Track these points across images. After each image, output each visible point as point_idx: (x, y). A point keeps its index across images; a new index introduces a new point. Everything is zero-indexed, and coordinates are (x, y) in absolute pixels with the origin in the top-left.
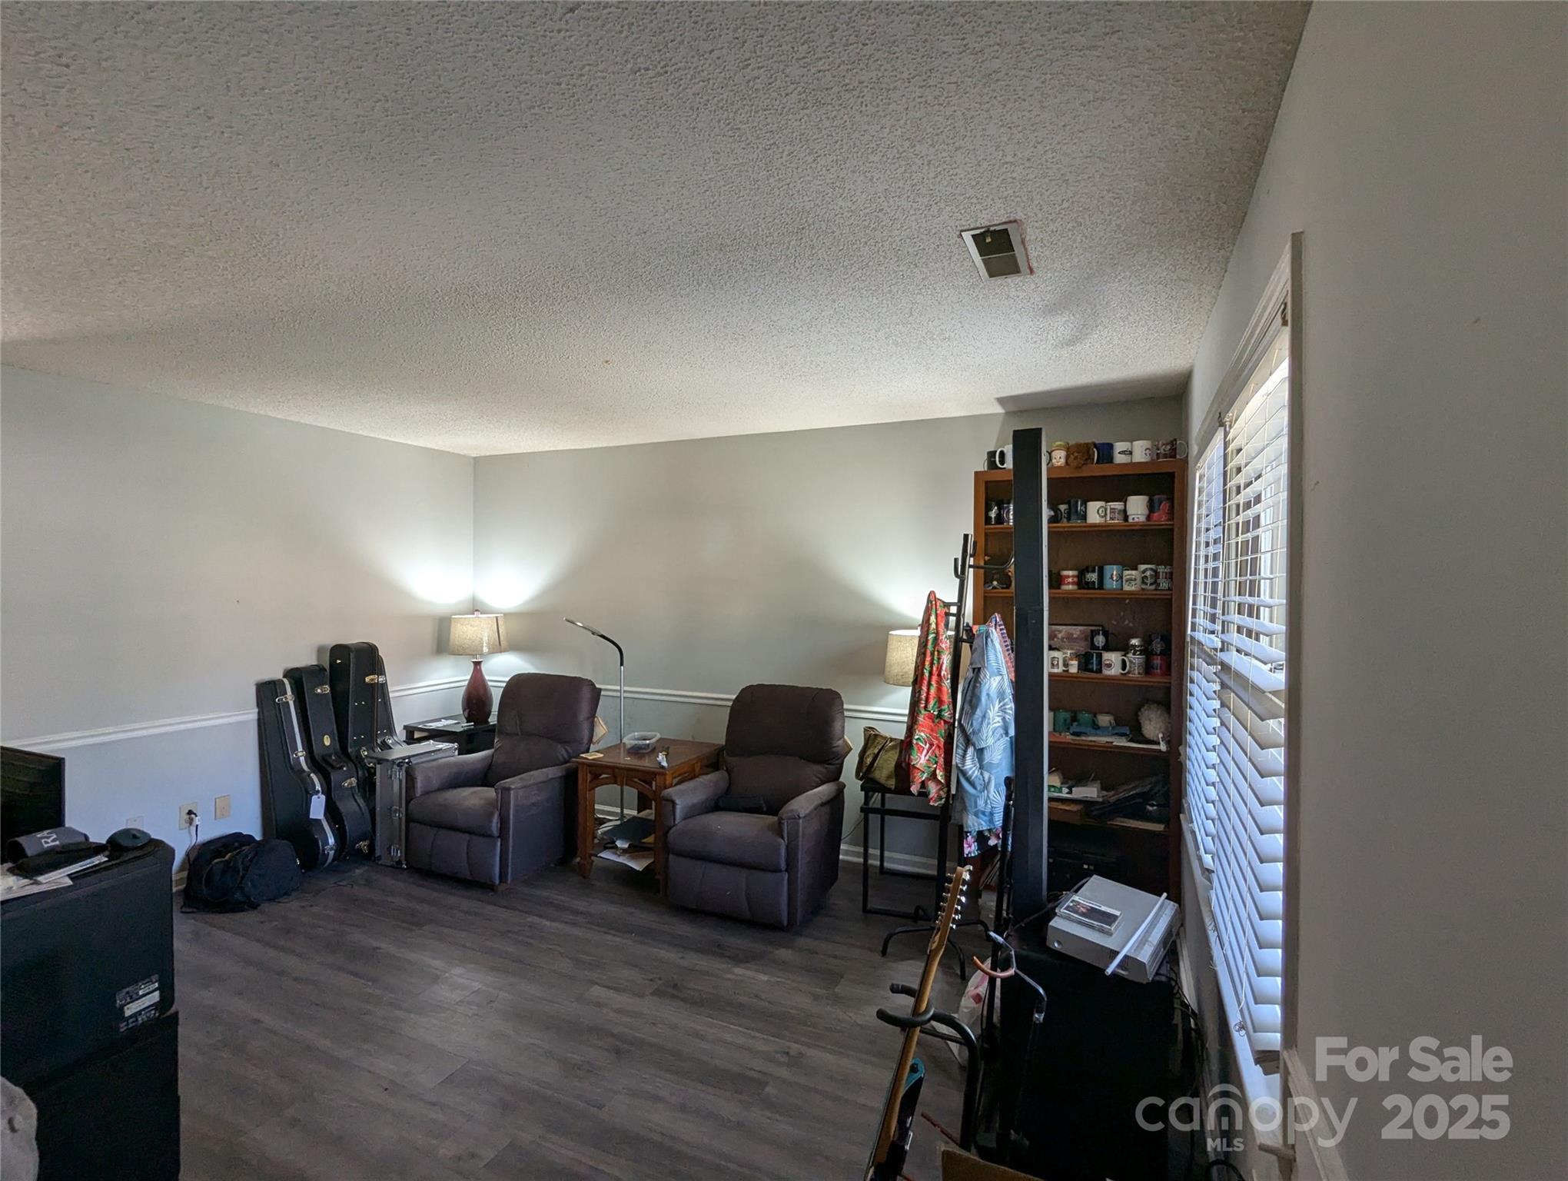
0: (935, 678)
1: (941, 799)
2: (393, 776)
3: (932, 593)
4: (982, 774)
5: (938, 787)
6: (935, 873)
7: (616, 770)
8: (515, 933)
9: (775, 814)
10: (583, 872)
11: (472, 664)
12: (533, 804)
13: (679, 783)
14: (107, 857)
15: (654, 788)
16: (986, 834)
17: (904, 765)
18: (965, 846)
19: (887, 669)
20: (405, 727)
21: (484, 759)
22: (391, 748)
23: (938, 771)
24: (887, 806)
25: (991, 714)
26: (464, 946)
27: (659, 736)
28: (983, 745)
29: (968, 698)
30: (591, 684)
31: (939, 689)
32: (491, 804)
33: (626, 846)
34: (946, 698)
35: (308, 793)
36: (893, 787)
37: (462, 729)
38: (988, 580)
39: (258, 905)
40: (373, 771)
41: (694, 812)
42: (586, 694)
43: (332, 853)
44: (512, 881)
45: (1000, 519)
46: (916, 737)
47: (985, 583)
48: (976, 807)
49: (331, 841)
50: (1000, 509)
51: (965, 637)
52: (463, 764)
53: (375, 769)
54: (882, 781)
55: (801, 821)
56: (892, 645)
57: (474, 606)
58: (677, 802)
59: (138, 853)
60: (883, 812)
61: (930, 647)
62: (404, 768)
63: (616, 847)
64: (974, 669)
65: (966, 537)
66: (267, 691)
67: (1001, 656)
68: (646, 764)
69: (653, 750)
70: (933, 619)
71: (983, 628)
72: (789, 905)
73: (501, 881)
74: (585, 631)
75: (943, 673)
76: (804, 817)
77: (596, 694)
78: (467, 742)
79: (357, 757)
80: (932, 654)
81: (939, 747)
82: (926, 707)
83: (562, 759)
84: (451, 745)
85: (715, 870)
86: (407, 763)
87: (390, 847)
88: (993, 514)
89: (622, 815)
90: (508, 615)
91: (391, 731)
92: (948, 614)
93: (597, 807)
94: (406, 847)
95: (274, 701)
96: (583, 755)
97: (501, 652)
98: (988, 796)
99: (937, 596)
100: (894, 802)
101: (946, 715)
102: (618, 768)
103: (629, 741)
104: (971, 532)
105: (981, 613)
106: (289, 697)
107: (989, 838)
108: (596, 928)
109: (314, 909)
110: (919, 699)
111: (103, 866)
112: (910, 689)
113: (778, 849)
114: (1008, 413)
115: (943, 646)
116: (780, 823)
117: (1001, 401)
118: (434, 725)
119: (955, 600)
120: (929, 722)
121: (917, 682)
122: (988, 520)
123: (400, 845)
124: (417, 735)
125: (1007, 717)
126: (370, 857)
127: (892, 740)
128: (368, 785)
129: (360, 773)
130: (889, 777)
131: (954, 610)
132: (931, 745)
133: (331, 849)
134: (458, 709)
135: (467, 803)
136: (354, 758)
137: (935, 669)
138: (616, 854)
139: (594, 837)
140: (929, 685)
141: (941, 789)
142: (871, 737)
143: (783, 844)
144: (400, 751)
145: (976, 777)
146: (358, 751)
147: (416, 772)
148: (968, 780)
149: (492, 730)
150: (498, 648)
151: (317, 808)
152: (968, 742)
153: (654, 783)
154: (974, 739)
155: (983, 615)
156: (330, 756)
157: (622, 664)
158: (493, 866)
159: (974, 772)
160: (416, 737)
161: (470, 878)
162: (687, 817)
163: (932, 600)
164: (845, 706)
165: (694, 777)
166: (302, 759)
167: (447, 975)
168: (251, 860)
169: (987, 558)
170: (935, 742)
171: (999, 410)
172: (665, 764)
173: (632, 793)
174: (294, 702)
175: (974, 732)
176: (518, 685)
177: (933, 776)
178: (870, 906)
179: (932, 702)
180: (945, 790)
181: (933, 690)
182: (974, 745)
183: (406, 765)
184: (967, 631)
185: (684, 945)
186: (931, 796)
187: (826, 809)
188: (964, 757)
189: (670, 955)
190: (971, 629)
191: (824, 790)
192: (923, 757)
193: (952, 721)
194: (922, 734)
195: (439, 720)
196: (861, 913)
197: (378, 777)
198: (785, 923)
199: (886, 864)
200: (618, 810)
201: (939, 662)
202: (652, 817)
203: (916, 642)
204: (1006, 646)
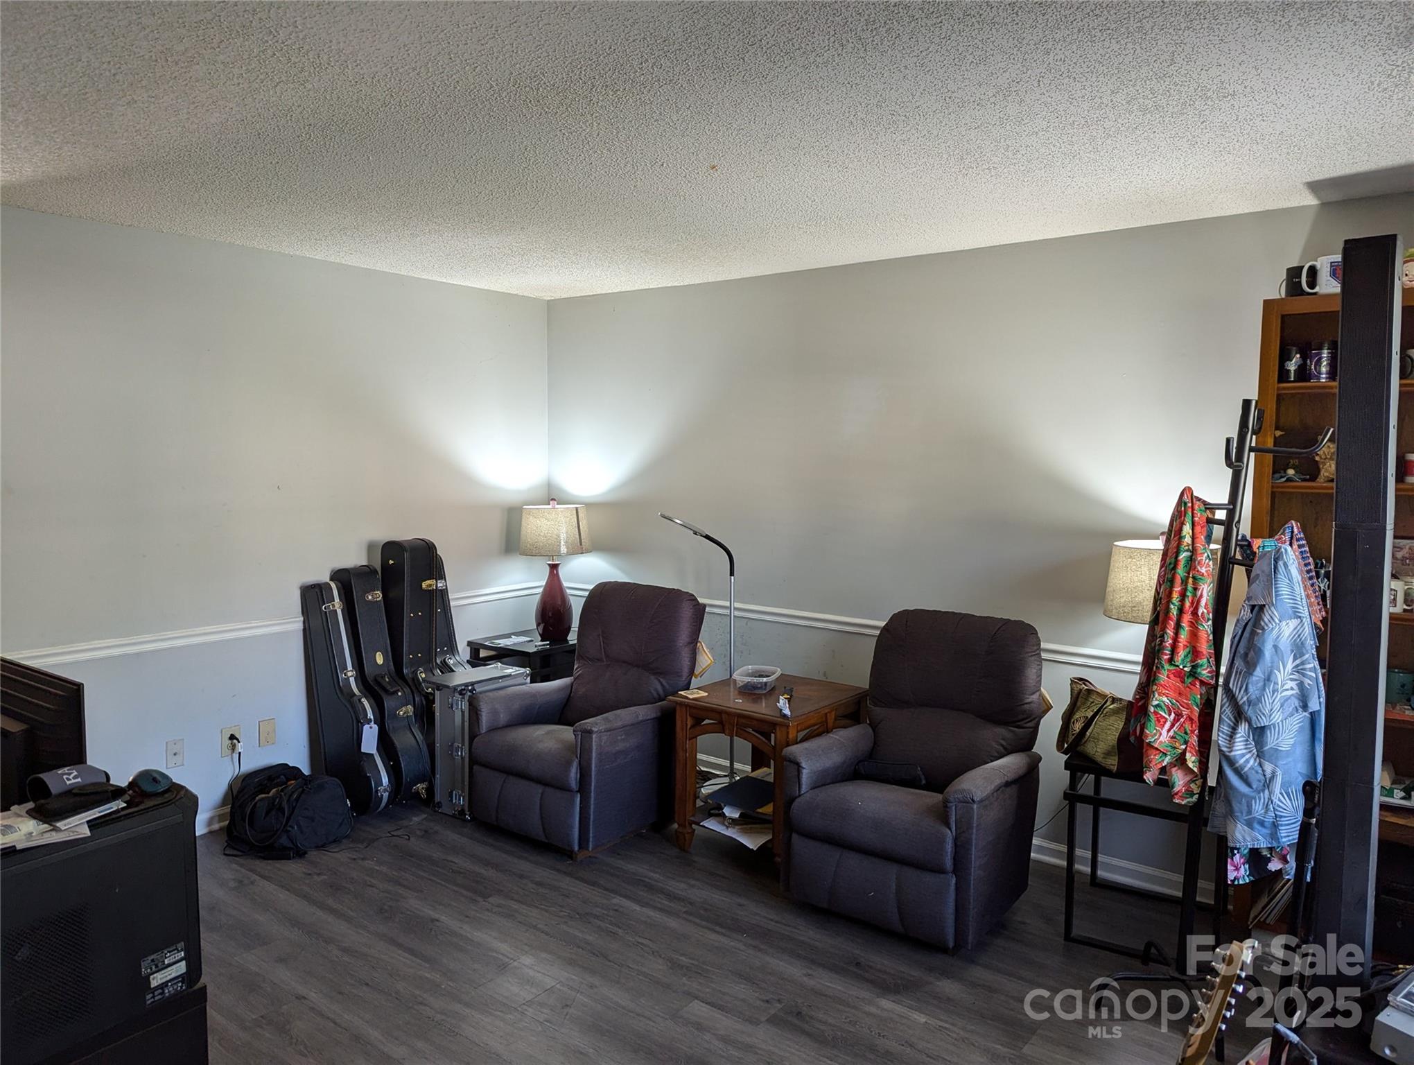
0: (1187, 618)
1: (1192, 794)
2: (455, 706)
3: (1187, 491)
4: (1260, 765)
5: (1188, 778)
6: (1180, 894)
7: (724, 716)
8: (597, 917)
9: (941, 792)
10: (681, 844)
11: (548, 568)
12: (619, 752)
13: (804, 740)
14: (125, 802)
15: (773, 743)
16: (1265, 853)
17: (1132, 739)
18: (1230, 867)
19: (1109, 597)
20: (470, 644)
21: (560, 689)
22: (453, 671)
23: (1188, 755)
24: (1104, 794)
25: (1279, 677)
26: (535, 927)
27: (779, 672)
28: (1264, 722)
29: (1241, 650)
30: (692, 598)
31: (1194, 635)
32: (571, 748)
33: (736, 815)
34: (1205, 647)
35: (359, 722)
36: (1115, 769)
37: (535, 650)
38: (1279, 467)
39: (306, 853)
40: (431, 698)
41: (828, 779)
42: (686, 612)
43: (386, 795)
44: (595, 847)
45: (1304, 374)
46: (1155, 703)
47: (1274, 473)
48: (1249, 812)
49: (385, 780)
50: (1304, 357)
51: (1238, 556)
52: (533, 695)
53: (433, 695)
54: (1099, 757)
55: (975, 806)
56: (1118, 561)
57: (549, 494)
58: (803, 765)
59: (159, 800)
60: (1098, 802)
61: (1181, 571)
62: (467, 698)
63: (723, 815)
64: (1253, 607)
65: (1247, 403)
66: (312, 596)
67: (1299, 590)
68: (761, 709)
69: (771, 692)
70: (1187, 529)
71: (1270, 544)
72: (957, 919)
73: (580, 847)
74: (686, 530)
75: (1201, 610)
76: (981, 801)
77: (699, 611)
78: (542, 666)
79: (413, 679)
80: (1184, 582)
81: (1191, 719)
82: (1171, 661)
83: (655, 695)
84: (522, 670)
85: (853, 861)
86: (470, 691)
87: (452, 792)
88: (1292, 366)
89: (732, 772)
90: (589, 505)
91: (453, 649)
92: (1211, 521)
93: (700, 756)
94: (470, 794)
95: (321, 608)
96: (682, 693)
97: (582, 553)
98: (1270, 799)
99: (1195, 494)
100: (1114, 789)
101: (1204, 673)
102: (726, 713)
103: (740, 677)
104: (1254, 395)
105: (1266, 519)
106: (337, 605)
107: (1269, 860)
108: (698, 921)
109: (369, 864)
110: (1161, 647)
111: (123, 813)
112: (1147, 626)
113: (942, 842)
114: (1325, 205)
115: (1203, 570)
116: (945, 804)
117: (1314, 187)
118: (503, 643)
119: (1224, 499)
120: (1175, 682)
121: (1158, 620)
122: (1283, 375)
123: (463, 792)
124: (483, 654)
125: (1307, 681)
126: (429, 801)
127: (1114, 700)
128: (426, 715)
129: (417, 699)
130: (1108, 754)
131: (1221, 515)
132: (1179, 716)
133: (385, 790)
134: (532, 623)
135: (541, 746)
136: (410, 683)
137: (1187, 604)
138: (723, 824)
139: (696, 796)
140: (1178, 627)
141: (1192, 781)
142: (1082, 693)
143: (949, 835)
144: (464, 675)
145: (1252, 768)
146: (415, 673)
147: (481, 703)
148: (1238, 772)
149: (572, 650)
150: (579, 548)
151: (369, 740)
152: (1239, 715)
153: (773, 735)
154: (1250, 712)
155: (1268, 524)
156: (383, 677)
157: (732, 574)
158: (572, 827)
159: (1247, 761)
160: (481, 656)
161: (544, 839)
162: (815, 787)
163: (1186, 504)
164: (1043, 645)
165: (828, 731)
166: (352, 680)
167: (515, 964)
168: (297, 800)
169: (1278, 433)
170: (1185, 712)
171: (1310, 200)
172: (787, 712)
173: (744, 747)
174: (342, 610)
175: (1249, 702)
176: (603, 596)
177: (1181, 761)
178: (1075, 932)
179: (1181, 654)
180: (1199, 782)
181: (1184, 636)
182: (1249, 721)
183: (469, 694)
184: (1242, 547)
185: (814, 958)
186: (1176, 789)
187: (1013, 790)
188: (1232, 736)
189: (794, 970)
190: (1250, 545)
191: (1010, 764)
192: (1164, 732)
193: (1213, 682)
194: (1165, 699)
195: (508, 636)
196: (1063, 942)
197: (437, 705)
198: (951, 944)
199: (1100, 873)
200: (727, 763)
201: (1194, 595)
202: (771, 779)
203: (1158, 559)
204: (1309, 572)
